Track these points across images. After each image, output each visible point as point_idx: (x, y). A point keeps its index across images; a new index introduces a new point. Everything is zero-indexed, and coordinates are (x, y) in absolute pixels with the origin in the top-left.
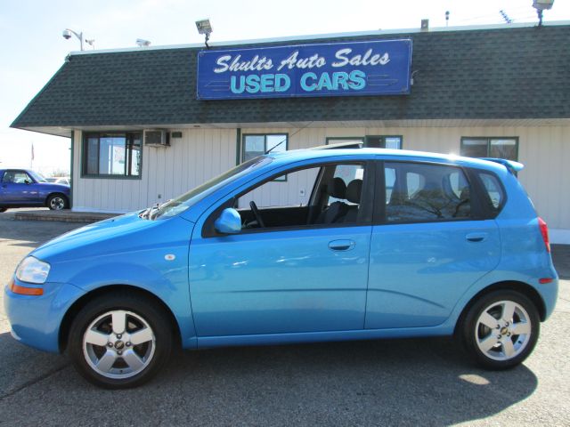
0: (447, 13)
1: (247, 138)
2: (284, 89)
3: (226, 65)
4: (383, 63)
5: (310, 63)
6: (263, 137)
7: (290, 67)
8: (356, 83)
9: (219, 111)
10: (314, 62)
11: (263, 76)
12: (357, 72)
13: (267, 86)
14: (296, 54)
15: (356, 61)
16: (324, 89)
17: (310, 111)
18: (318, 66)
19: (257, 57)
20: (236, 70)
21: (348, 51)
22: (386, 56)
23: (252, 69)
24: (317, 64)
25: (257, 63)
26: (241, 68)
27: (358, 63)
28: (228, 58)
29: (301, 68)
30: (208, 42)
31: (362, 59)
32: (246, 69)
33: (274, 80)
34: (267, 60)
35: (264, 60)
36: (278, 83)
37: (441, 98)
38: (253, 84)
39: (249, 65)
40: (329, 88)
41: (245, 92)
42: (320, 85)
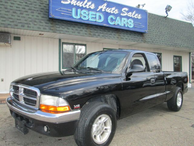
0: (145, 4)
4: (139, 18)
5: (112, 11)
6: (73, 46)
7: (103, 10)
10: (114, 10)
11: (90, 12)
12: (131, 20)
13: (92, 18)
14: (105, 4)
15: (130, 15)
16: (118, 25)
18: (115, 13)
19: (86, 0)
20: (75, 5)
21: (127, 9)
22: (140, 15)
23: (84, 7)
24: (115, 12)
25: (86, 4)
26: (78, 5)
29: (108, 12)
31: (132, 14)
32: (81, 6)
33: (96, 15)
34: (92, 4)
35: (90, 3)
36: (97, 18)
38: (85, 15)
39: (83, 3)
40: (120, 25)
41: (80, 19)
42: (116, 23)
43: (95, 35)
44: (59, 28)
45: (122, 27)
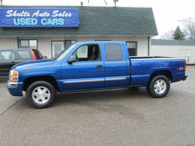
1: (22, 41)
2: (35, 24)
3: (11, 14)
4: (69, 16)
5: (44, 15)
6: (28, 41)
7: (37, 16)
8: (61, 23)
9: (10, 31)
10: (46, 14)
11: (26, 19)
12: (61, 19)
13: (28, 23)
14: (39, 11)
15: (60, 15)
16: (50, 24)
17: (46, 32)
18: (47, 16)
19: (23, 12)
20: (15, 16)
21: (57, 11)
22: (70, 14)
23: (22, 16)
25: (23, 14)
26: (17, 15)
27: (61, 16)
28: (12, 11)
29: (41, 17)
30: (2, 4)
31: (62, 14)
32: (19, 16)
33: (31, 20)
34: (28, 13)
35: (26, 13)
36: (32, 22)
37: (88, 28)
38: (23, 22)
39: (21, 14)
40: (52, 24)
41: (20, 24)
42: (48, 23)
43: (32, 34)
44: (7, 32)
45: (54, 25)
